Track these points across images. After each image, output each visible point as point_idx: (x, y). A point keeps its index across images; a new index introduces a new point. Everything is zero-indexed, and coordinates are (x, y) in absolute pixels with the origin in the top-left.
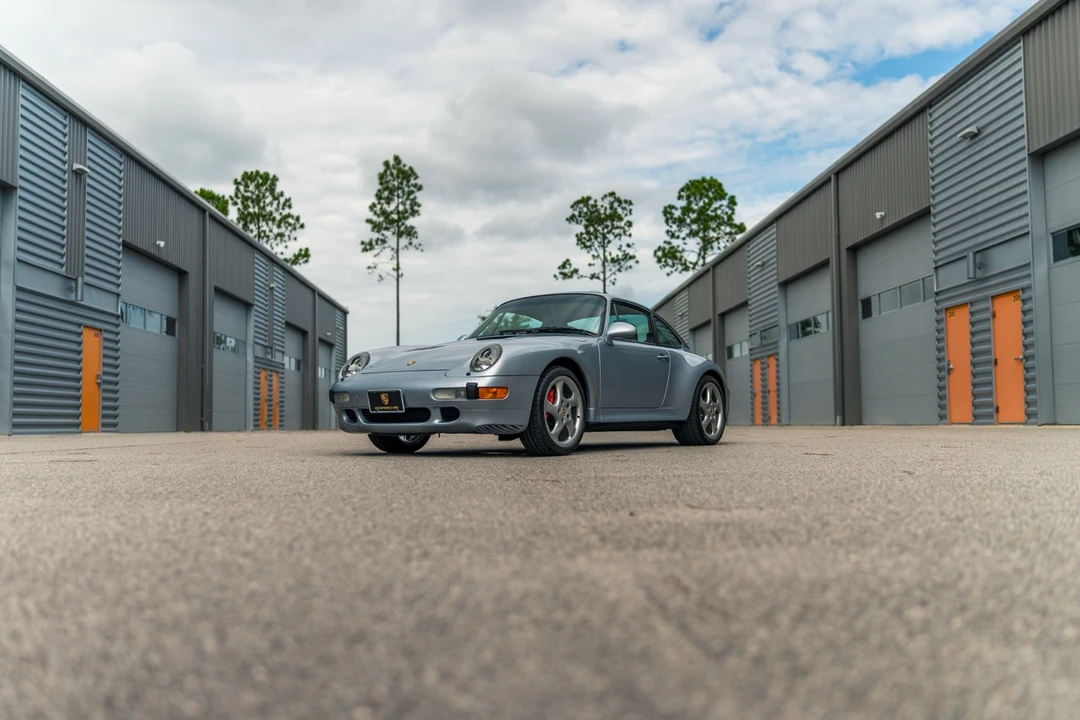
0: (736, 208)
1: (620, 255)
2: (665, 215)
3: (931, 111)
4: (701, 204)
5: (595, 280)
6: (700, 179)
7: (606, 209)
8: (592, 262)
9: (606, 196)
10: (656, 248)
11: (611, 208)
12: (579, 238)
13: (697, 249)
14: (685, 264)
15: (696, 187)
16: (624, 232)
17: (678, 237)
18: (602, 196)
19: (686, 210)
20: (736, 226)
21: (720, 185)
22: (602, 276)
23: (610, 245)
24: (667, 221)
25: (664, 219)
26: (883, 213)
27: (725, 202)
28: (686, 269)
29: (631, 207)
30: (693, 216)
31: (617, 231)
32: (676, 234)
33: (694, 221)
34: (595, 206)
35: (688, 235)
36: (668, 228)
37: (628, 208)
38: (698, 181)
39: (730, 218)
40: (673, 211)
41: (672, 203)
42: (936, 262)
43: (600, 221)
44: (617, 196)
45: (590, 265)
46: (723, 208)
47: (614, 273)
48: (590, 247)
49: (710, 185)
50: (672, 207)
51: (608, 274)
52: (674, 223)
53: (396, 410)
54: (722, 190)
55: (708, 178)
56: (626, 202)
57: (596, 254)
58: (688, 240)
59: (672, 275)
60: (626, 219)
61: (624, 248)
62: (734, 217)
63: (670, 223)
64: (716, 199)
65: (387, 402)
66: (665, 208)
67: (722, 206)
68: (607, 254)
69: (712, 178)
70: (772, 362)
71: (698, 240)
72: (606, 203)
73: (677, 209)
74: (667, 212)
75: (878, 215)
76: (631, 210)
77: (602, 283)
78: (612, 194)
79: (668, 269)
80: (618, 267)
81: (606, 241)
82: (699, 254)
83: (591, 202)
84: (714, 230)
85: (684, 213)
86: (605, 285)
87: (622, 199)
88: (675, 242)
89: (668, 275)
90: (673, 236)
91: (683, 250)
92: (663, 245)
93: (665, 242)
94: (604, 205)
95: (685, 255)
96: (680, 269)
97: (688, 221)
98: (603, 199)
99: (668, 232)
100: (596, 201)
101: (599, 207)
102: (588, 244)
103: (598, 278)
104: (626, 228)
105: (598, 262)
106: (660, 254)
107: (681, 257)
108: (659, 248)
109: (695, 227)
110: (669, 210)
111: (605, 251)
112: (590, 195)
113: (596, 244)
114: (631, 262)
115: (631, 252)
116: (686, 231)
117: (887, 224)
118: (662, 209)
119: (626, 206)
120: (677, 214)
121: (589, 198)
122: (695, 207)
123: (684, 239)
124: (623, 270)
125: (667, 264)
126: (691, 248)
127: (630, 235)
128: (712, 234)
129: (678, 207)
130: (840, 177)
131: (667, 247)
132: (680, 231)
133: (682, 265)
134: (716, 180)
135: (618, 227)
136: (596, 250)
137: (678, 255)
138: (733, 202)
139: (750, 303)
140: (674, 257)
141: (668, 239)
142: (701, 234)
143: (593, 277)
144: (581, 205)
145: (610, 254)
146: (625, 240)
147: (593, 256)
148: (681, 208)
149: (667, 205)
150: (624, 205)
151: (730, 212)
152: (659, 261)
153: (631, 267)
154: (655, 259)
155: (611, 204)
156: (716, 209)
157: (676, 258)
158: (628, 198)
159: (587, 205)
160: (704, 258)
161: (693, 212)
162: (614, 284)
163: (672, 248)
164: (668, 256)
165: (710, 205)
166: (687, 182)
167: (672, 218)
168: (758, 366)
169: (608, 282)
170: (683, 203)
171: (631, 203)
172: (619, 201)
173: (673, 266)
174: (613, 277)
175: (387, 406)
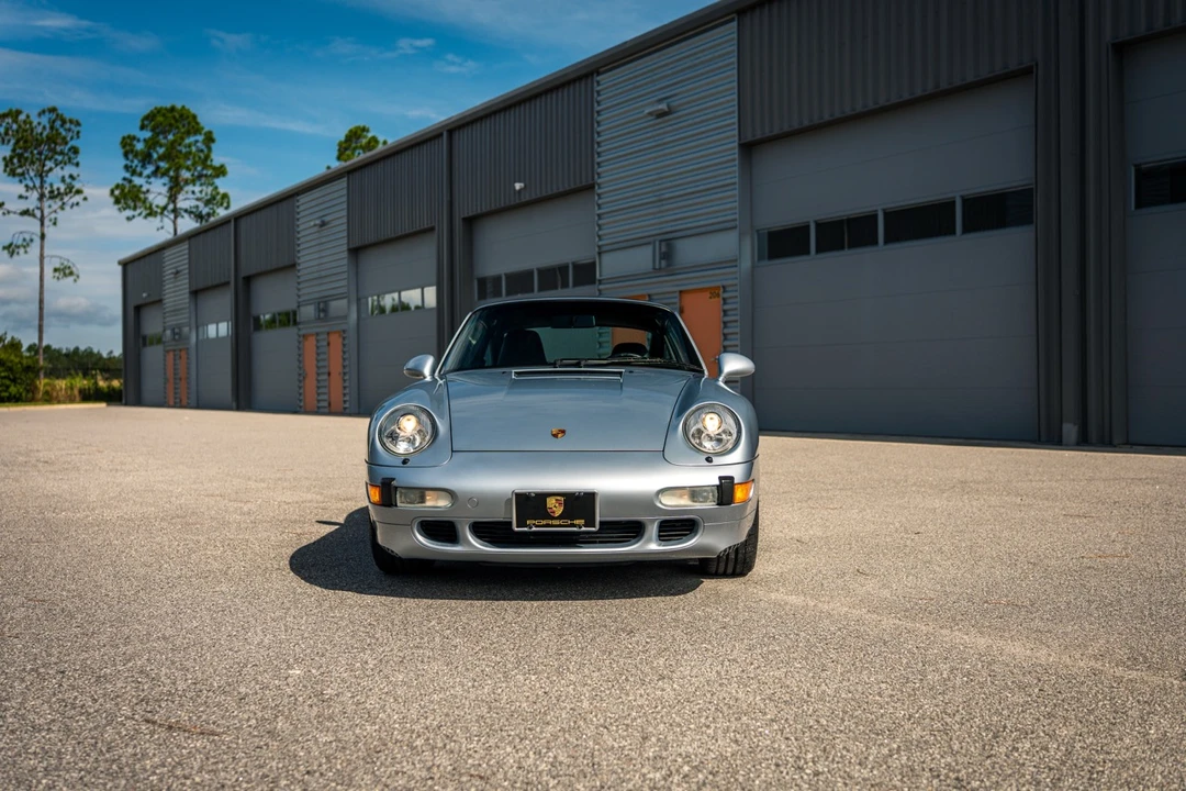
0: (213, 146)
1: (62, 188)
2: (124, 147)
3: (599, 78)
4: (171, 137)
5: (26, 218)
6: (169, 106)
7: (44, 128)
8: (25, 194)
9: (44, 112)
10: (113, 186)
11: (52, 128)
12: (8, 162)
13: (164, 190)
14: (151, 207)
15: (164, 115)
16: (70, 159)
17: (140, 175)
18: (39, 110)
19: (152, 144)
20: (214, 168)
21: (194, 117)
22: (38, 213)
23: (50, 174)
24: (126, 155)
25: (121, 151)
26: (522, 185)
27: (200, 138)
28: (152, 213)
29: (78, 128)
30: (161, 151)
31: (60, 158)
32: (139, 169)
33: (161, 158)
34: (27, 121)
35: (154, 174)
36: (129, 163)
37: (75, 129)
38: (166, 109)
39: (207, 157)
40: (135, 142)
41: (132, 134)
42: (599, 247)
43: (39, 143)
44: (60, 112)
45: (21, 197)
46: (199, 144)
47: (55, 211)
48: (23, 174)
49: (181, 116)
50: (134, 138)
51: (46, 211)
52: (136, 156)
53: (579, 526)
54: (197, 123)
55: (179, 106)
56: (71, 122)
57: (31, 184)
58: (152, 179)
59: (134, 220)
60: (71, 144)
61: (68, 180)
62: (213, 156)
63: (130, 157)
64: (188, 133)
65: (559, 511)
66: (124, 138)
67: (197, 141)
68: (47, 185)
69: (183, 107)
70: (336, 340)
71: (166, 180)
72: (45, 120)
73: (139, 141)
74: (127, 144)
75: (518, 186)
76: (78, 133)
77: (39, 223)
78: (53, 110)
79: (129, 213)
80: (60, 203)
81: (46, 168)
82: (170, 198)
83: (22, 117)
84: (188, 169)
85: (150, 148)
86: (42, 224)
87: (67, 116)
88: (137, 181)
89: (129, 219)
90: (134, 173)
91: (148, 191)
92: (120, 182)
93: (124, 179)
94: (41, 124)
95: (151, 197)
96: (144, 214)
97: (155, 156)
98: (40, 115)
99: (127, 168)
100: (28, 116)
101: (35, 123)
102: (19, 171)
103: (34, 216)
104: (72, 156)
105: (35, 195)
106: (117, 192)
107: (146, 199)
108: (117, 186)
109: (162, 164)
110: (128, 141)
111: (42, 182)
112: (19, 107)
113: (32, 174)
114: (77, 198)
115: (77, 185)
116: (150, 169)
117: (526, 197)
118: (120, 140)
119: (73, 127)
120: (140, 146)
121: (19, 112)
122: (163, 141)
123: (149, 177)
124: (67, 208)
125: (127, 207)
126: (157, 191)
127: (77, 164)
128: (186, 174)
129: (142, 139)
130: (456, 135)
131: (127, 185)
132: (144, 166)
133: (146, 208)
134: (188, 110)
135: (62, 153)
136: (31, 179)
137: (142, 196)
138: (209, 139)
139: (298, 268)
140: (136, 198)
141: (128, 175)
142: (172, 173)
143: (26, 213)
144: (10, 120)
145: (51, 185)
146: (69, 170)
147: (27, 186)
148: (145, 140)
149: (126, 135)
150: (68, 126)
151: (206, 150)
152: (117, 201)
153: (77, 204)
154: (112, 200)
155: (52, 123)
156: (189, 146)
157: (140, 199)
158: (74, 117)
159: (15, 121)
160: (174, 202)
161: (161, 146)
162: (55, 224)
163: (135, 186)
164: (128, 197)
165: (182, 139)
166: (152, 108)
167: (132, 151)
168: (310, 344)
169: (47, 222)
170: (147, 134)
171: (78, 124)
172: (64, 122)
173: (135, 208)
174: (53, 216)
175: (559, 518)
